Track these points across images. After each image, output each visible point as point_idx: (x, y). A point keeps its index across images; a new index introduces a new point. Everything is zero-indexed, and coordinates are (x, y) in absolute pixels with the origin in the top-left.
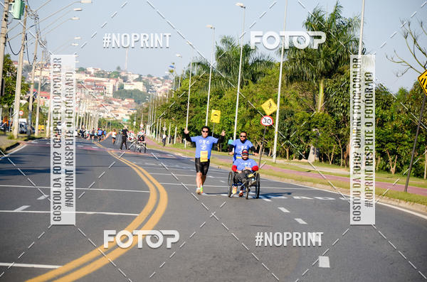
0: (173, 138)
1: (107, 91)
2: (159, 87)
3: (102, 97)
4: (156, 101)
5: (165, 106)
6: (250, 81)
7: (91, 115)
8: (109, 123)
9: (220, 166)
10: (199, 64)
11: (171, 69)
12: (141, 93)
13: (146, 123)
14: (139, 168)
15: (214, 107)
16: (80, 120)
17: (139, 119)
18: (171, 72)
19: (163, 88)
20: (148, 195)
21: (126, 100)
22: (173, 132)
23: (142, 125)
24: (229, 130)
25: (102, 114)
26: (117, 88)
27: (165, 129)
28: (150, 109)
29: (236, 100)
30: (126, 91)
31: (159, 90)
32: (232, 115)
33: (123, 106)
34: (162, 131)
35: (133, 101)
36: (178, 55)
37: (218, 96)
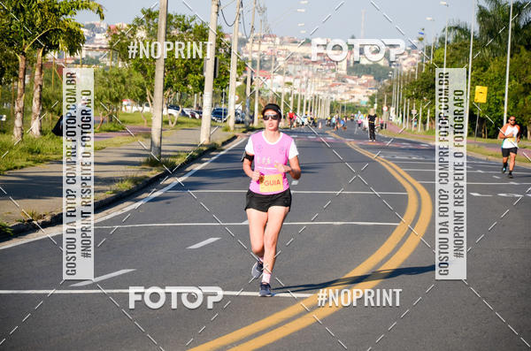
0: (424, 122)
1: (339, 67)
2: (404, 59)
3: (334, 75)
4: (402, 78)
5: (413, 84)
6: (522, 48)
7: (321, 97)
8: (343, 107)
9: (490, 157)
10: (456, 28)
11: (421, 36)
12: (382, 68)
13: (391, 105)
14: (389, 163)
15: (477, 82)
16: (307, 104)
17: (381, 101)
18: (421, 39)
19: (410, 60)
20: (406, 198)
21: (363, 77)
22: (424, 115)
23: (385, 108)
24: (497, 111)
25: (334, 96)
26: (352, 62)
27: (414, 112)
28: (394, 89)
29: (505, 73)
30: (363, 66)
31: (405, 63)
32: (500, 92)
33: (360, 85)
34: (411, 114)
35: (372, 78)
36: (429, 19)
37: (482, 69)
